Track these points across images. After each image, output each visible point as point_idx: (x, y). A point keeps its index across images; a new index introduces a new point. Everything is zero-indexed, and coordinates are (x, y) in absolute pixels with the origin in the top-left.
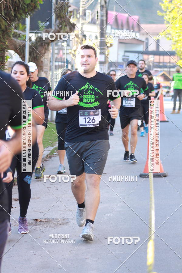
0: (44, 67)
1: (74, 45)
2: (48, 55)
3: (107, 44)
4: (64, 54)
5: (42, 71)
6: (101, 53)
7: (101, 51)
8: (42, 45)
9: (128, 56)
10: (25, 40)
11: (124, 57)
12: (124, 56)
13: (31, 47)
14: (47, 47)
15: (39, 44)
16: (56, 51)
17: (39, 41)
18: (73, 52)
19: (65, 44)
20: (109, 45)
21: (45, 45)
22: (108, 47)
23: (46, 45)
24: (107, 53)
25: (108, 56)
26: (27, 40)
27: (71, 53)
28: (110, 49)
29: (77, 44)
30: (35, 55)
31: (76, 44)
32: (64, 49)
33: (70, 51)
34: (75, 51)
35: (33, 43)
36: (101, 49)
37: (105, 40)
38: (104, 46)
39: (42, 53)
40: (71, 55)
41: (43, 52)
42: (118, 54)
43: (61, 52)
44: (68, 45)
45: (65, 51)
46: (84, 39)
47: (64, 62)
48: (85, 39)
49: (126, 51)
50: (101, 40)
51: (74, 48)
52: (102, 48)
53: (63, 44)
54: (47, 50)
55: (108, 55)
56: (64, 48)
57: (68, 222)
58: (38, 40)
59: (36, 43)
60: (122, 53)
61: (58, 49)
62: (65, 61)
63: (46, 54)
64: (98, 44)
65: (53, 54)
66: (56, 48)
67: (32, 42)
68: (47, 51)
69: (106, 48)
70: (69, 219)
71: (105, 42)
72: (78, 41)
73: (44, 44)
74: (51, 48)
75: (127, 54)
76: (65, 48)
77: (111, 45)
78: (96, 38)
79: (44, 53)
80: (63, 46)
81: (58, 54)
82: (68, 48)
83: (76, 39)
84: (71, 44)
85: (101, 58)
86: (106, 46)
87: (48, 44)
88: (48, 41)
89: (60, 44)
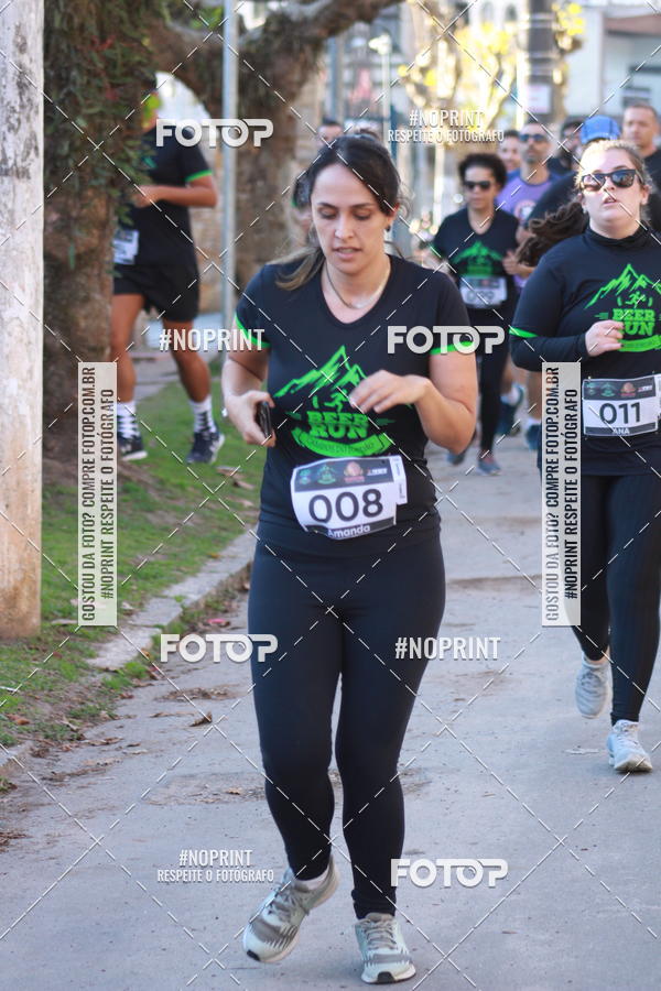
0: (300, 142)
1: (422, 47)
2: (313, 92)
3: (557, 37)
4: (377, 85)
5: (294, 157)
6: (535, 79)
7: (533, 70)
8: (288, 49)
9: (647, 90)
10: (220, 29)
11: (630, 94)
12: (629, 87)
13: (244, 56)
14: (310, 58)
15: (277, 44)
16: (347, 75)
17: (277, 34)
18: (416, 77)
19: (381, 44)
20: (565, 43)
21: (302, 50)
22: (563, 52)
23: (308, 49)
24: (557, 77)
25: (565, 91)
26: (230, 30)
27: (407, 79)
28: (573, 61)
29: (434, 43)
30: (262, 92)
31: (428, 42)
32: (380, 66)
33: (402, 72)
34: (424, 71)
35: (251, 42)
36: (534, 62)
37: (549, 21)
38: (546, 48)
39: (291, 83)
40: (410, 89)
41: (296, 77)
42: (603, 83)
43: (365, 78)
44: (395, 49)
45: (383, 75)
46: (460, 22)
47: (380, 120)
48: (467, 22)
49: (633, 70)
50: (533, 21)
51: (422, 60)
52: (539, 55)
53: (376, 44)
54: (309, 68)
55: (564, 83)
56: (376, 60)
57: (422, 785)
58: (273, 27)
59: (267, 41)
60: (618, 77)
61: (350, 65)
62: (386, 112)
63: (307, 88)
64: (523, 39)
65: (335, 85)
66: (346, 59)
67: (247, 35)
68: (310, 76)
69: (554, 55)
70: (426, 769)
71: (550, 30)
72: (434, 30)
73: (296, 46)
74: (325, 60)
75: (641, 80)
76: (384, 61)
77: (576, 44)
78: (511, 14)
79: (301, 83)
80: (374, 52)
81: (353, 85)
82: (397, 59)
83: (429, 22)
84: (405, 44)
85: (533, 99)
86: (554, 48)
87: (317, 46)
88: (316, 31)
89: (358, 42)
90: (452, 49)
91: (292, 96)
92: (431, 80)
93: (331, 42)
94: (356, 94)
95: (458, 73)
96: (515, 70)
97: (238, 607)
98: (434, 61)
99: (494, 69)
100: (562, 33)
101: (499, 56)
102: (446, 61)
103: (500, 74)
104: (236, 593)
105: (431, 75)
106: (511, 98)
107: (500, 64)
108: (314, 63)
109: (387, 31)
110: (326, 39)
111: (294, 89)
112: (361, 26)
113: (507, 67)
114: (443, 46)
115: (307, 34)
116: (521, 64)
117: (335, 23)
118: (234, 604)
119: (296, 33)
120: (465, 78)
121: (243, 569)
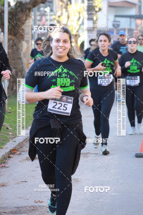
0: (26, 36)
1: (59, 10)
2: (29, 22)
4: (47, 20)
5: (23, 40)
6: (89, 19)
7: (88, 17)
8: (22, 11)
9: (119, 22)
10: (3, 5)
11: (115, 23)
12: (114, 21)
13: (10, 13)
14: (28, 14)
15: (19, 10)
16: (38, 18)
17: (19, 7)
18: (57, 18)
19: (48, 9)
20: (97, 9)
21: (26, 11)
22: (96, 12)
23: (27, 11)
24: (95, 18)
25: (97, 22)
26: (6, 6)
27: (55, 19)
28: (99, 14)
29: (62, 9)
30: (15, 22)
31: (60, 9)
32: (47, 15)
33: (54, 17)
34: (59, 17)
35: (12, 9)
36: (89, 14)
37: (93, 3)
38: (92, 10)
39: (23, 20)
41: (24, 18)
42: (108, 19)
43: (44, 18)
44: (52, 10)
45: (48, 18)
48: (71, 3)
49: (116, 16)
50: (88, 3)
51: (59, 13)
52: (90, 12)
53: (46, 9)
54: (28, 16)
55: (96, 20)
56: (46, 14)
58: (18, 5)
59: (16, 9)
60: (112, 18)
61: (39, 15)
63: (27, 21)
64: (86, 8)
65: (35, 21)
66: (38, 14)
67: (11, 7)
68: (28, 18)
69: (94, 12)
71: (93, 5)
72: (62, 6)
73: (24, 10)
74: (32, 14)
75: (118, 19)
77: (100, 9)
79: (25, 20)
80: (46, 12)
81: (40, 20)
82: (52, 13)
83: (61, 3)
84: (54, 9)
85: (88, 24)
86: (94, 11)
87: (30, 10)
88: (29, 6)
89: (42, 9)
90: (67, 11)
91: (23, 24)
92: (61, 19)
93: (34, 9)
94: (41, 23)
95: (68, 17)
96: (84, 16)
97: (8, 161)
98: (62, 14)
99: (78, 16)
100: (96, 7)
101: (79, 13)
102: (65, 14)
103: (79, 18)
104: (7, 158)
105: (61, 18)
106: (83, 24)
107: (80, 15)
108: (29, 14)
109: (49, 6)
110: (32, 8)
111: (24, 22)
112: (42, 5)
113: (81, 16)
114: (64, 10)
115: (27, 7)
116: (85, 15)
117: (35, 4)
118: (7, 161)
119: (24, 7)
120: (70, 19)
121: (9, 151)
